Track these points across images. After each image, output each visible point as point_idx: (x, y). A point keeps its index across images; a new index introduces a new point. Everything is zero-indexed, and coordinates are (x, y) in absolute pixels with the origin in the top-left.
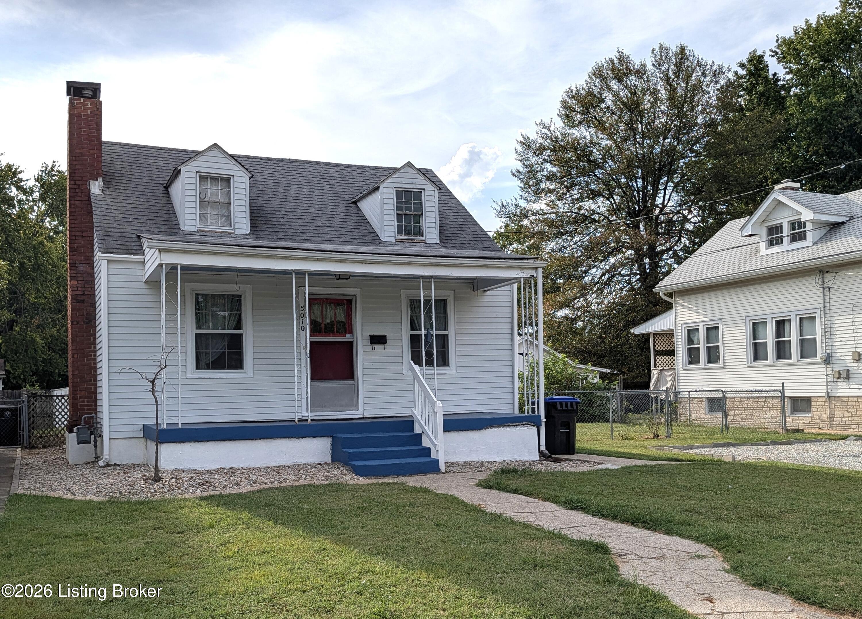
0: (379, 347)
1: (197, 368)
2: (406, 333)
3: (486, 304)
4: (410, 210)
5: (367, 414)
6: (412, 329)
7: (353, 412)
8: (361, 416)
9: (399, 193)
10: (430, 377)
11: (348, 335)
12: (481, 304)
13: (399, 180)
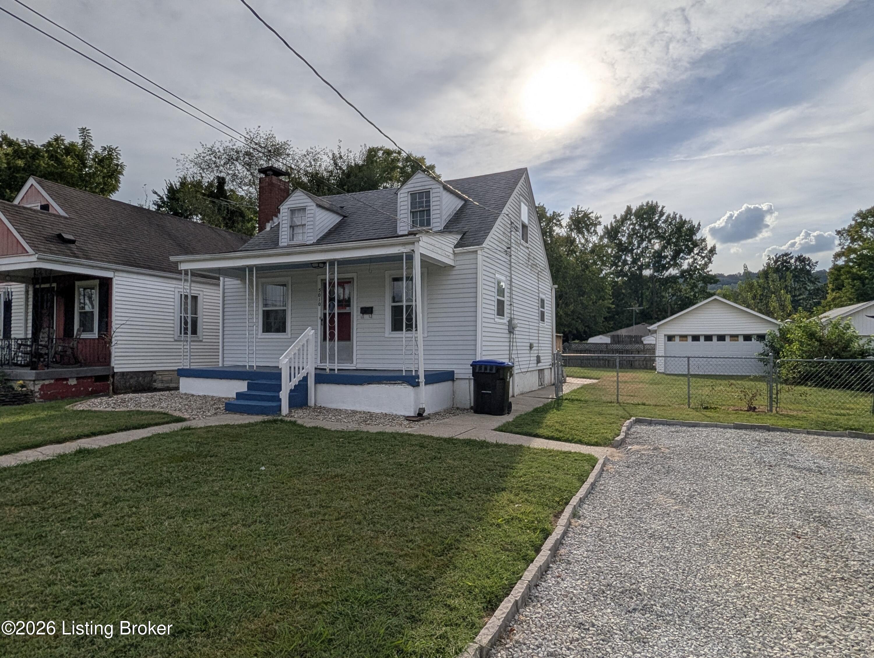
0: (366, 316)
1: (263, 332)
2: (388, 305)
3: (454, 277)
4: (423, 207)
5: (359, 366)
6: (394, 301)
7: (349, 365)
8: (355, 368)
9: (413, 195)
10: (410, 339)
11: (348, 308)
12: (449, 278)
13: (412, 185)
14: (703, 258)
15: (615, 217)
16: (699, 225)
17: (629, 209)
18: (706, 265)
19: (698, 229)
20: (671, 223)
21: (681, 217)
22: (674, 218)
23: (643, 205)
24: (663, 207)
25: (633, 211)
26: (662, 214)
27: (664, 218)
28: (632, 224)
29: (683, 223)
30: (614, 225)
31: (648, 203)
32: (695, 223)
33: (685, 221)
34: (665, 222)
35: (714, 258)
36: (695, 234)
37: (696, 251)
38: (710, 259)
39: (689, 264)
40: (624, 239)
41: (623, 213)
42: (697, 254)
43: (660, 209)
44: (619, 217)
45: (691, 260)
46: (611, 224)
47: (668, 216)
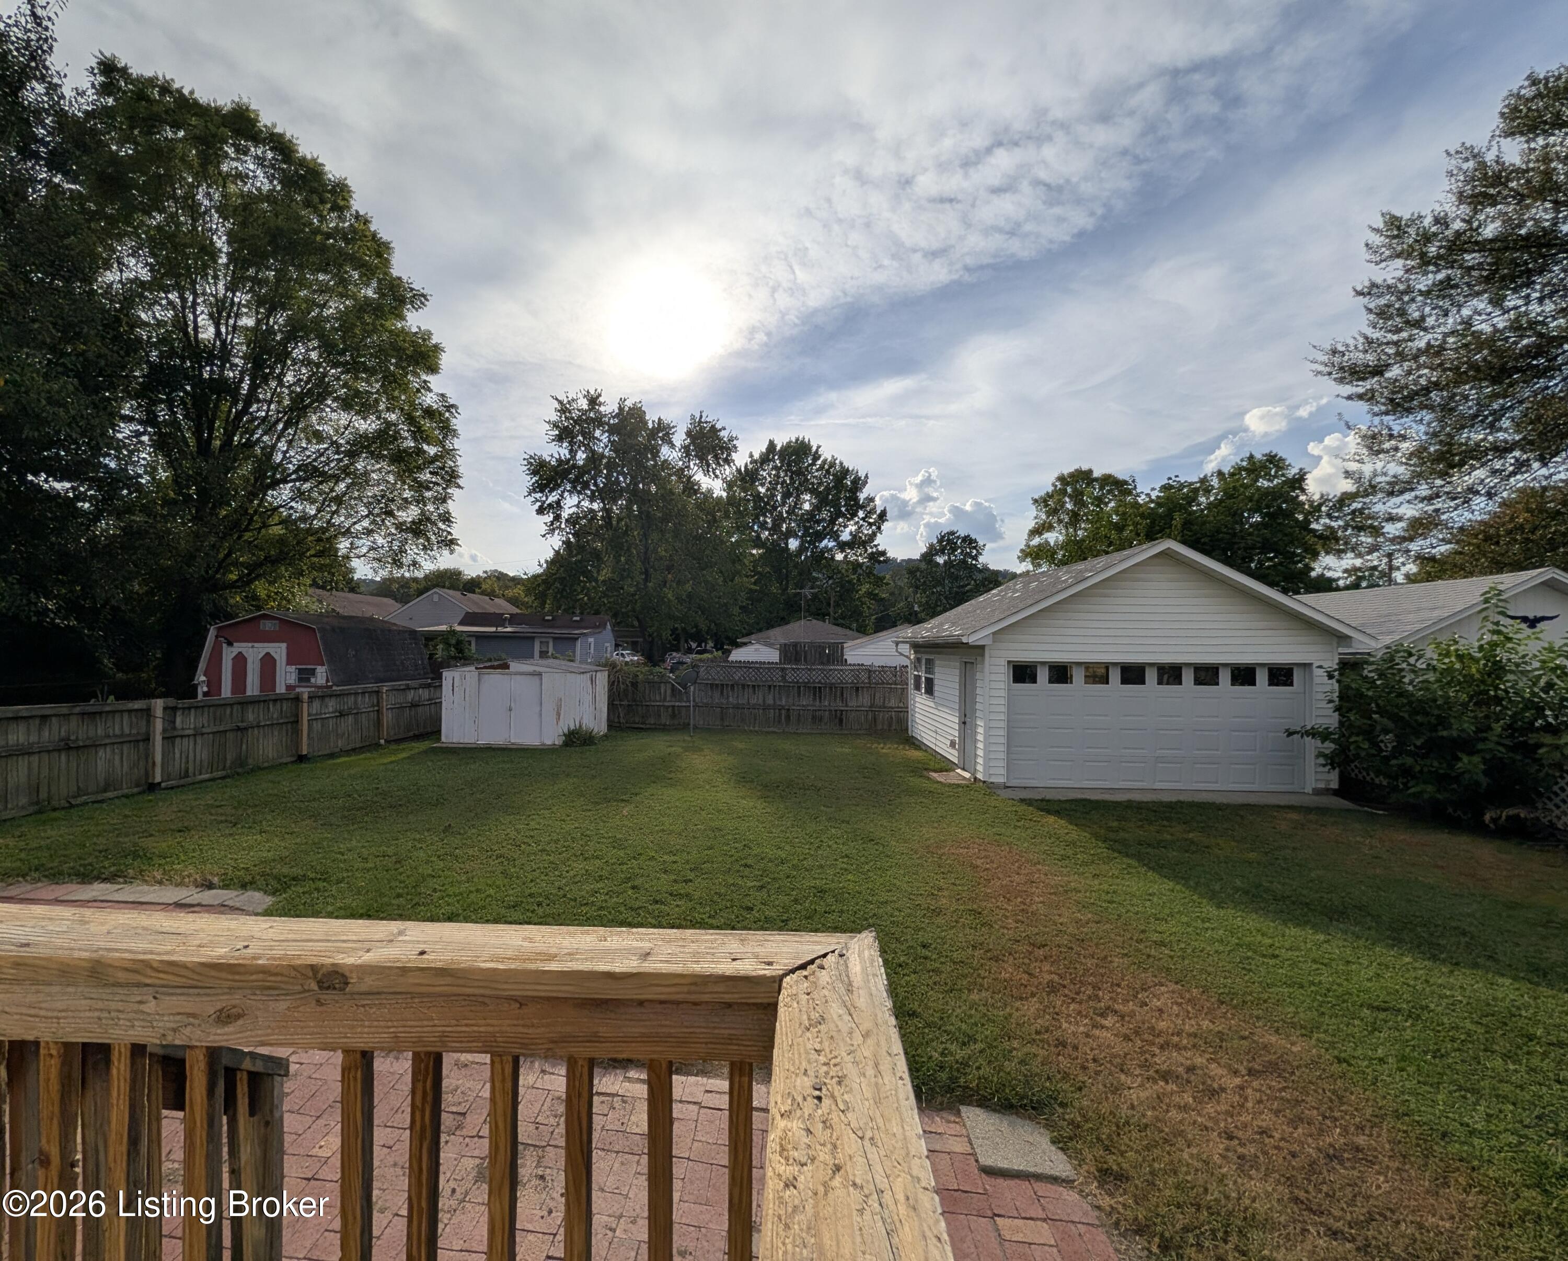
14: (870, 524)
15: (751, 456)
16: (867, 476)
17: (772, 445)
18: (874, 535)
19: (865, 483)
20: (828, 471)
21: (841, 463)
22: (832, 465)
23: (790, 442)
24: (819, 447)
25: (778, 448)
26: (816, 457)
27: (819, 462)
28: (775, 468)
29: (845, 472)
30: (750, 466)
31: (797, 439)
32: (862, 474)
33: (848, 470)
34: (821, 468)
35: (885, 526)
36: (861, 490)
37: (861, 514)
38: (879, 528)
39: (851, 533)
40: (762, 490)
41: (764, 450)
42: (863, 519)
43: (814, 449)
44: (756, 456)
45: (854, 528)
46: (746, 465)
47: (825, 461)
